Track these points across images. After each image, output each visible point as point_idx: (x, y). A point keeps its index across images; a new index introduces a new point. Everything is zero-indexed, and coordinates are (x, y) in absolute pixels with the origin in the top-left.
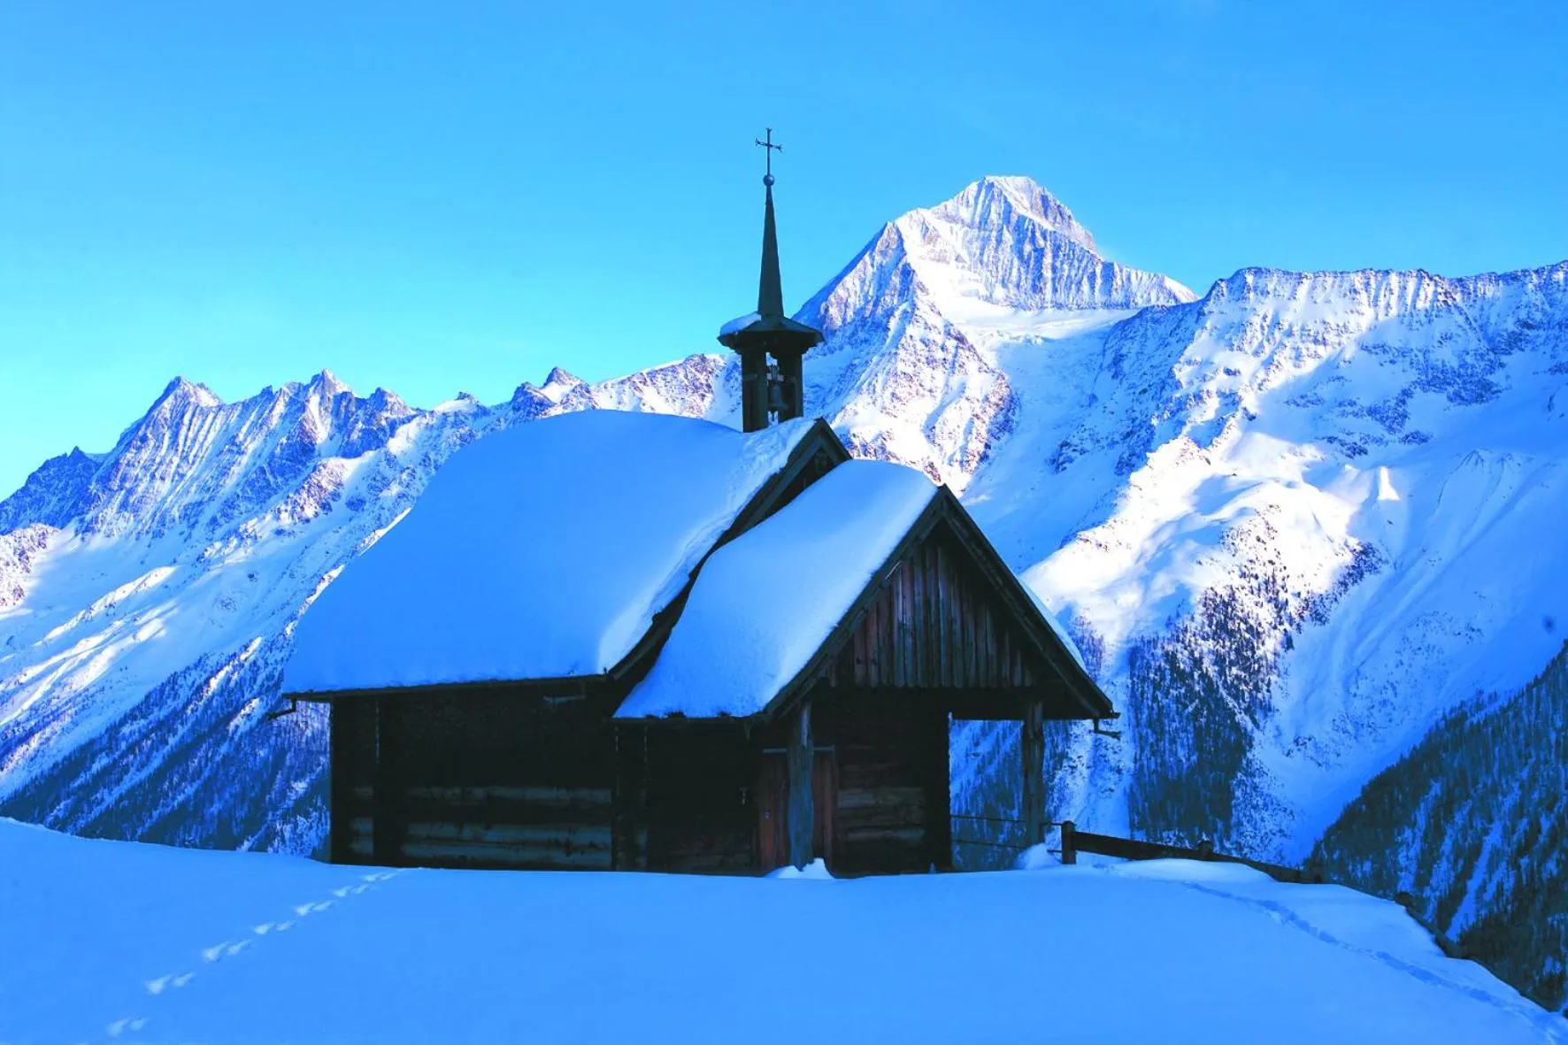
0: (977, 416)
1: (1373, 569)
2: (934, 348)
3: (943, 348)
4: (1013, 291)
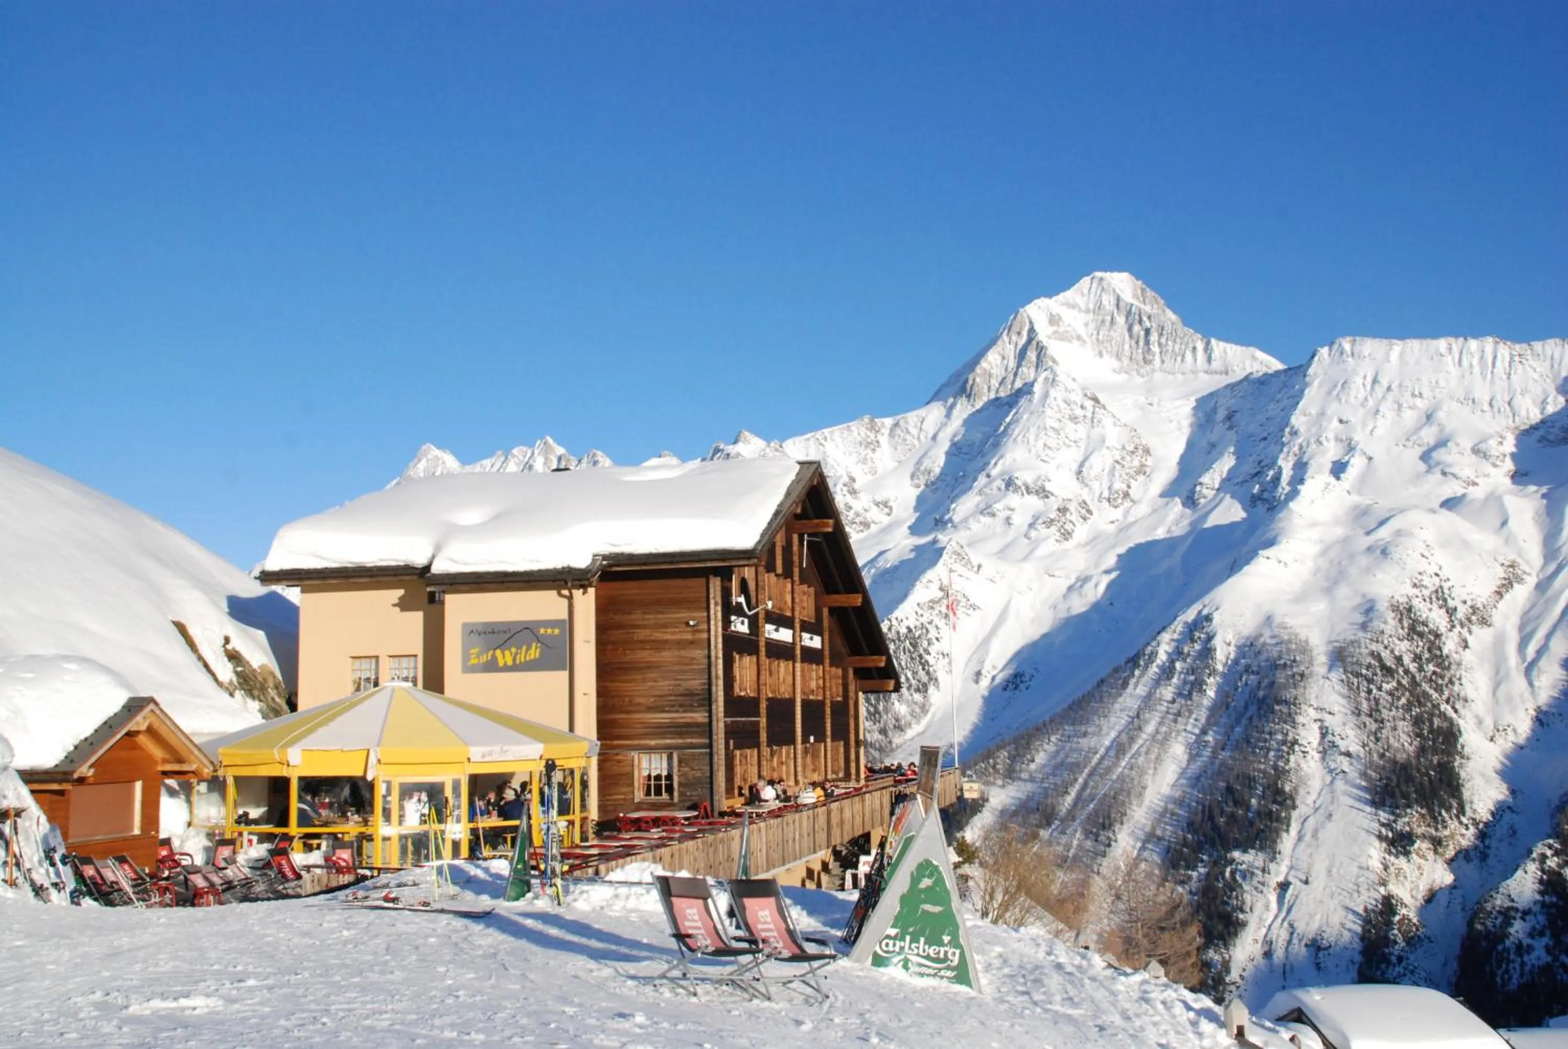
0: (1117, 462)
1: (1520, 580)
2: (1074, 407)
3: (1082, 407)
4: (1126, 362)
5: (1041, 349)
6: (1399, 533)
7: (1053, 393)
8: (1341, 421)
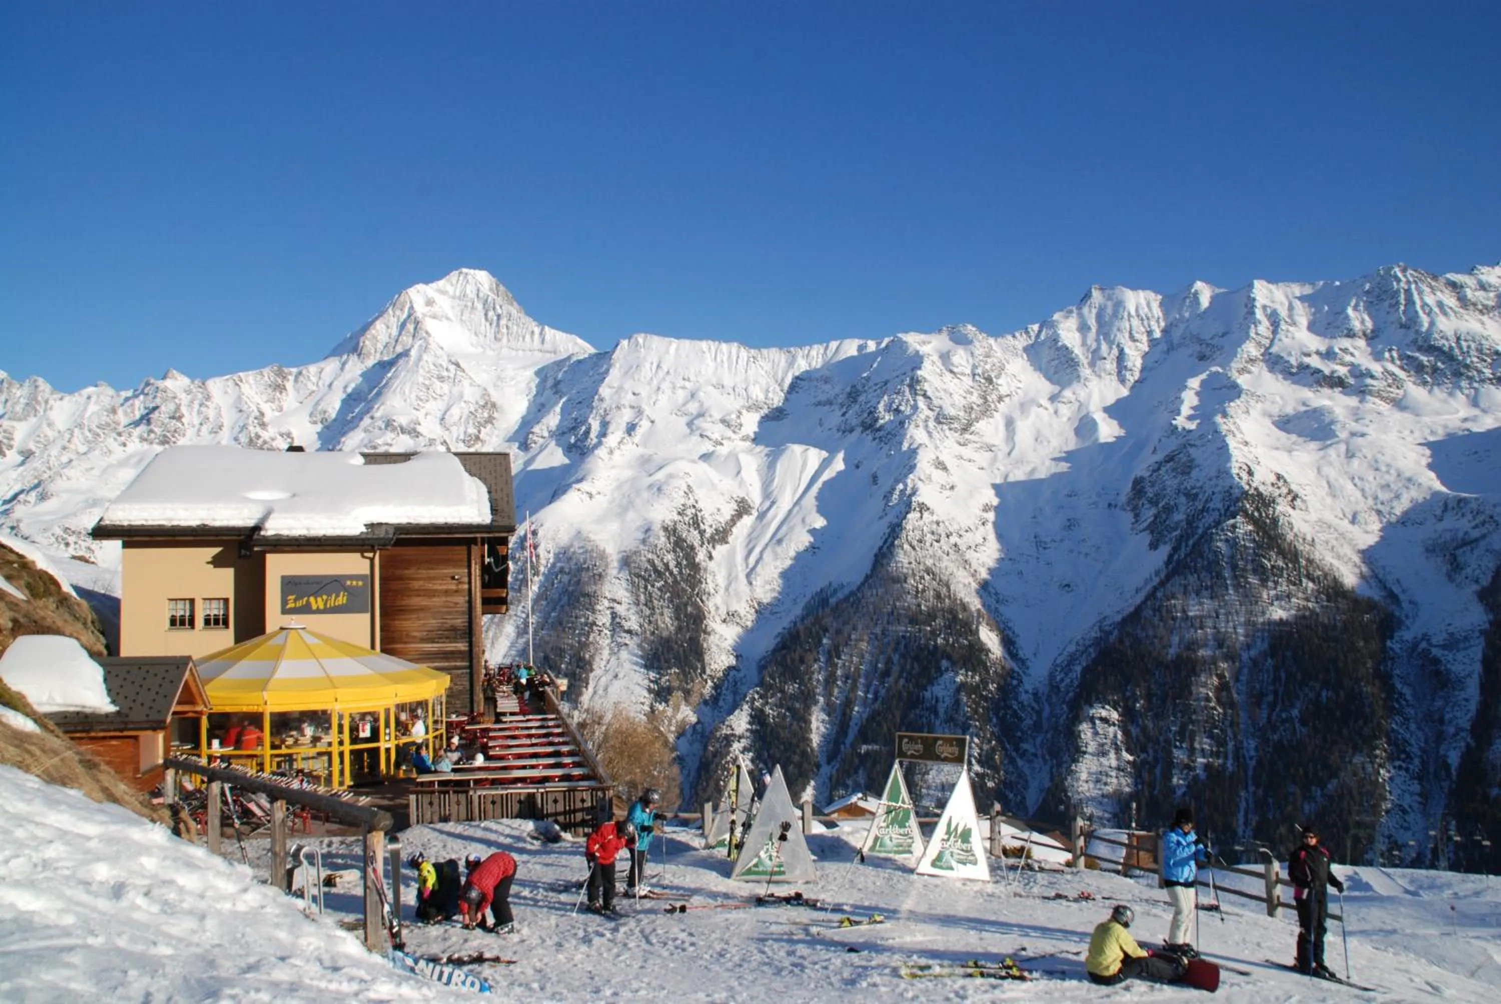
0: (471, 413)
1: (747, 512)
2: (441, 369)
3: (447, 370)
4: (482, 338)
5: (417, 323)
6: (671, 476)
7: (425, 357)
8: (634, 394)
